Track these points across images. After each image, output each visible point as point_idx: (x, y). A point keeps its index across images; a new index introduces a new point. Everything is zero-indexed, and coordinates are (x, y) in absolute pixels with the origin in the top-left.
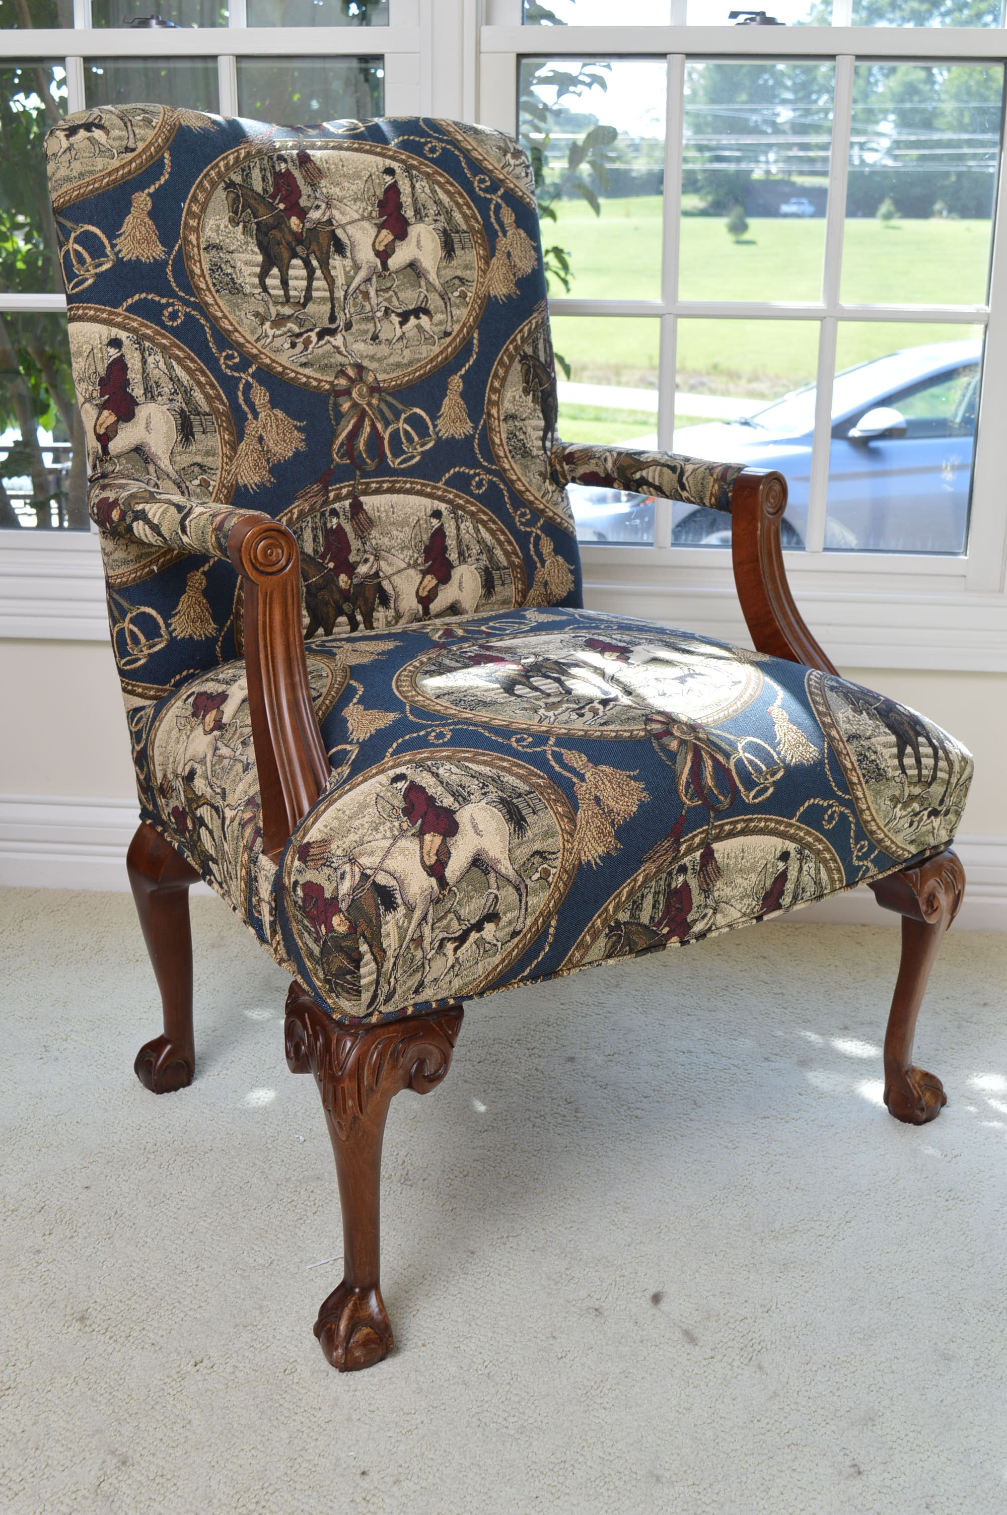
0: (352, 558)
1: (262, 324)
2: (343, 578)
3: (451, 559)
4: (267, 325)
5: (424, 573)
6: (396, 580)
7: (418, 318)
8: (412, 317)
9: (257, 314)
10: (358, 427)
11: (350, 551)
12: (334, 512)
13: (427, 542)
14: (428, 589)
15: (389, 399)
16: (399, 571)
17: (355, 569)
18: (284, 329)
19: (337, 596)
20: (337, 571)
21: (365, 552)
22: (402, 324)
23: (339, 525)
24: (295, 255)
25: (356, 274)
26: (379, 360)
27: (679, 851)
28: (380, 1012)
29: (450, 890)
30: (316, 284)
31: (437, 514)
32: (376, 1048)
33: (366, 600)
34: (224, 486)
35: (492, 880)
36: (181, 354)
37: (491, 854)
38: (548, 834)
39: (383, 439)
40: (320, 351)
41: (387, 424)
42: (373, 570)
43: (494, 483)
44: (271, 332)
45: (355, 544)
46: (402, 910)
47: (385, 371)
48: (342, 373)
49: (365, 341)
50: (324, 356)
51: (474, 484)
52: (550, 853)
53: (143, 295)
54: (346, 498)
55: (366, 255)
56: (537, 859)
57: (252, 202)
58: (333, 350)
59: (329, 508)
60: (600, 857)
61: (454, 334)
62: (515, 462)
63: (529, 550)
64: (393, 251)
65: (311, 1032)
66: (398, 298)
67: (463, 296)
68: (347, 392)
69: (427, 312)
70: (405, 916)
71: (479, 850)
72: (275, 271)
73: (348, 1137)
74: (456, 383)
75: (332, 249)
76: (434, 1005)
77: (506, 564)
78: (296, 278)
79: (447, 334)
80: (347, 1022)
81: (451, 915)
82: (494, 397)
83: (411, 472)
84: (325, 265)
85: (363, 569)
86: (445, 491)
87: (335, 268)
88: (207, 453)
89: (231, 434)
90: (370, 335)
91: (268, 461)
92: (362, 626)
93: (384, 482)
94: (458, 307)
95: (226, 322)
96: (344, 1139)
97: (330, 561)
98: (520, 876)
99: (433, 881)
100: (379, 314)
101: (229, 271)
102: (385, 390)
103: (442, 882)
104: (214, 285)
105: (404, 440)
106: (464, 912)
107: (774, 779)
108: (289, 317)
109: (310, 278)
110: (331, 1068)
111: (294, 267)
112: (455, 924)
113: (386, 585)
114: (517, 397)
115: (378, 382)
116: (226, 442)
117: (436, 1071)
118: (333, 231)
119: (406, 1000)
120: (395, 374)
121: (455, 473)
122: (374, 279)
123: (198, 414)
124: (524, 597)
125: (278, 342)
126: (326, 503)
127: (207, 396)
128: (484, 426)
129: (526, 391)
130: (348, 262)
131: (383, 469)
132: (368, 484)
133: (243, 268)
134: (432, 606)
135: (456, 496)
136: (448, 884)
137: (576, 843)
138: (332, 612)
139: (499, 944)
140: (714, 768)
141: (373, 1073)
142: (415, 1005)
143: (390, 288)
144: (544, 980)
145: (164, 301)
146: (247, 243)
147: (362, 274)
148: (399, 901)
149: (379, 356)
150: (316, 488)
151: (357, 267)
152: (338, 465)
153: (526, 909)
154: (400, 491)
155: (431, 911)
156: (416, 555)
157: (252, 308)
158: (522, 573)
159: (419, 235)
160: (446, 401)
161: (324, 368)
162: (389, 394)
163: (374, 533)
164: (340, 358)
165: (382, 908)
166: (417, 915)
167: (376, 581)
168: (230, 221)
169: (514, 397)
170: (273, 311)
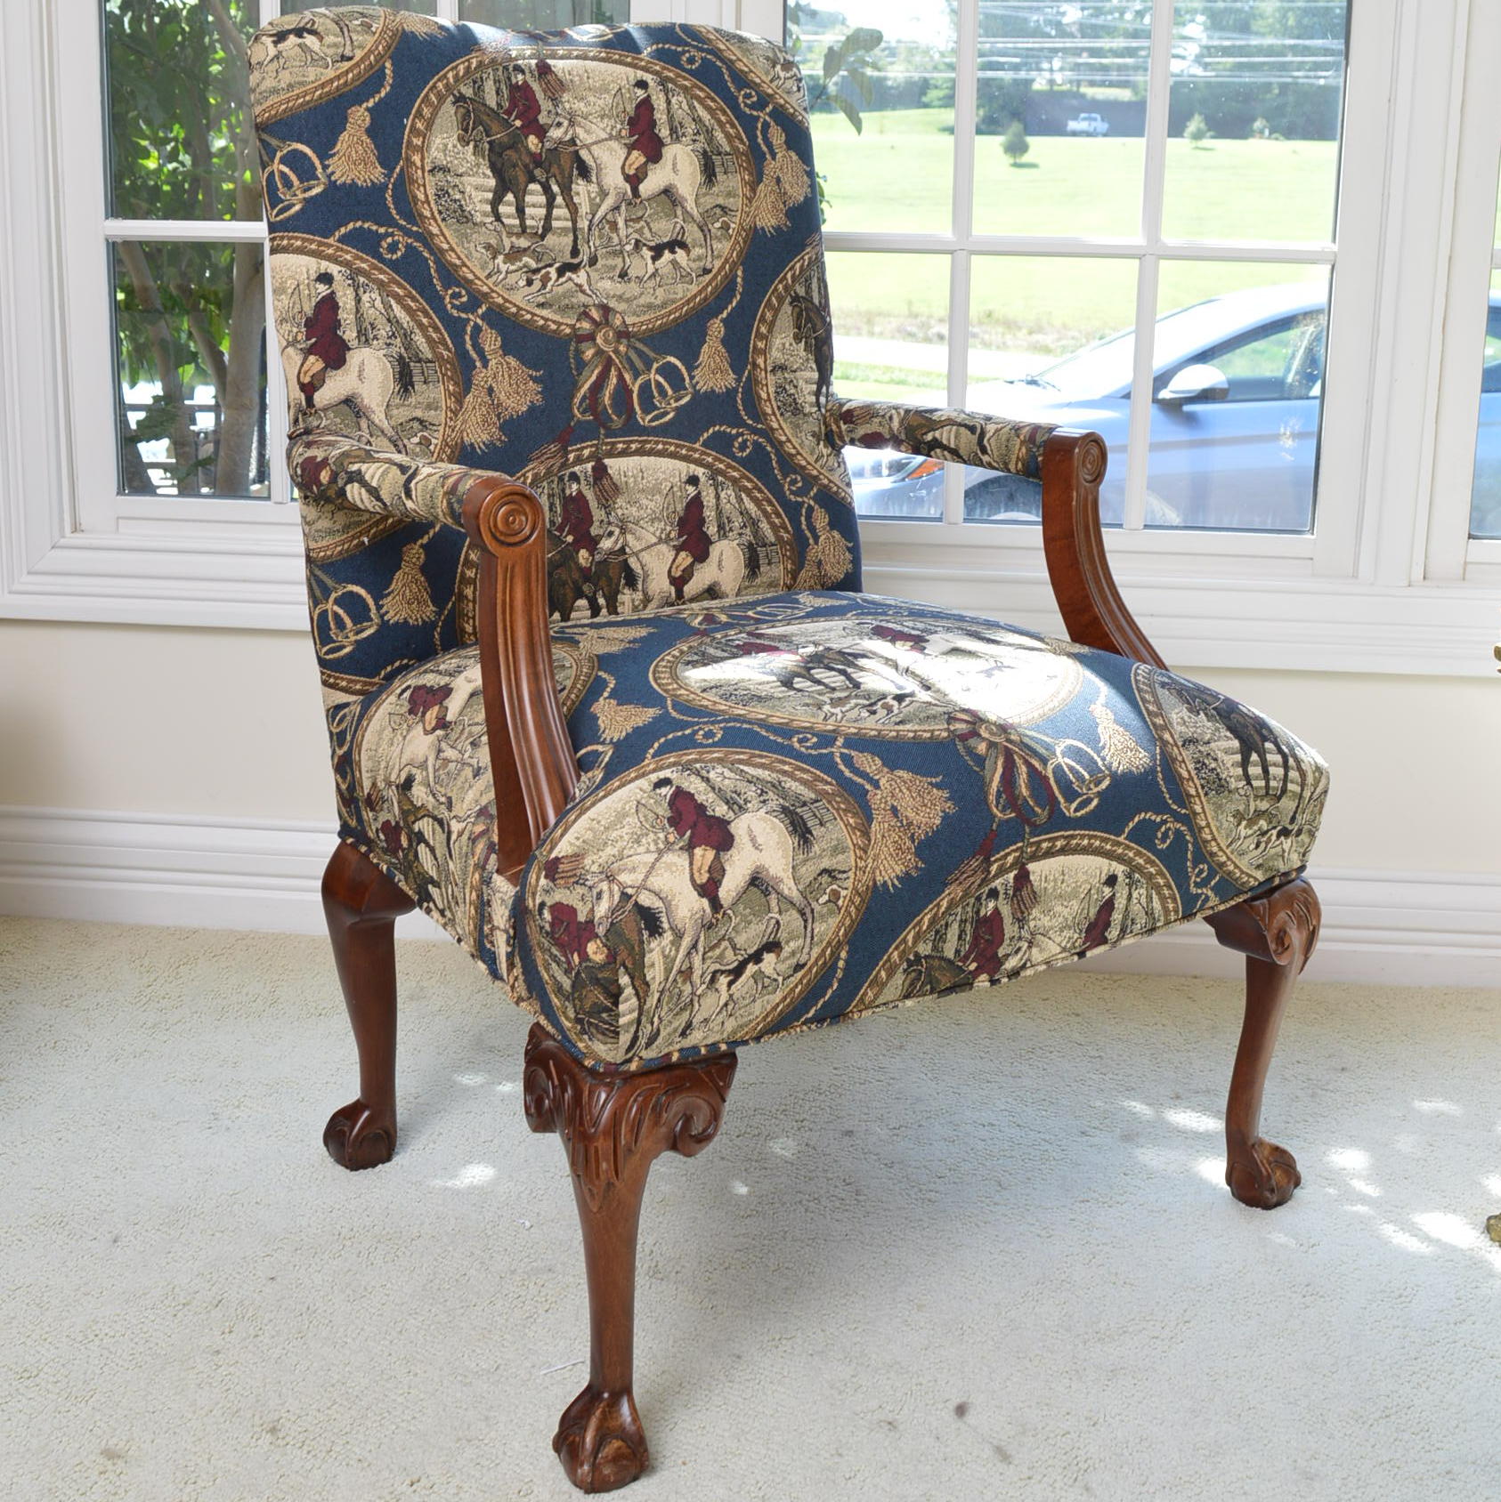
0: (594, 531)
1: (494, 258)
2: (583, 553)
3: (709, 533)
4: (500, 258)
5: (678, 549)
6: (645, 556)
7: (673, 252)
8: (666, 252)
9: (488, 247)
10: (603, 377)
11: (592, 523)
12: (574, 477)
13: (682, 514)
14: (682, 568)
15: (640, 346)
16: (648, 547)
17: (597, 543)
18: (519, 264)
19: (576, 575)
20: (577, 545)
21: (609, 523)
22: (654, 259)
23: (579, 492)
24: (533, 179)
25: (602, 201)
26: (628, 301)
27: (989, 872)
28: (641, 1058)
29: (724, 914)
30: (556, 212)
31: (693, 480)
32: (635, 1100)
33: (610, 579)
34: (447, 444)
35: (774, 903)
36: (401, 292)
37: (772, 872)
38: (838, 849)
39: (632, 391)
40: (560, 290)
41: (636, 375)
42: (619, 546)
43: (760, 444)
44: (504, 268)
45: (598, 514)
46: (668, 936)
47: (635, 314)
48: (585, 315)
49: (611, 278)
50: (564, 295)
51: (737, 445)
52: (840, 872)
53: (359, 224)
54: (588, 460)
55: (614, 179)
56: (825, 879)
57: (485, 118)
58: (575, 288)
59: (568, 472)
60: (898, 877)
61: (714, 271)
62: (785, 420)
63: (800, 523)
64: (646, 175)
65: (556, 1082)
66: (650, 230)
67: (725, 227)
68: (591, 337)
69: (683, 245)
70: (672, 943)
71: (757, 867)
72: (510, 197)
73: (601, 1208)
74: (716, 327)
75: (575, 172)
76: (703, 1051)
77: (773, 539)
78: (534, 206)
79: (706, 271)
80: (601, 1070)
81: (725, 944)
82: (761, 345)
83: (664, 431)
84: (566, 190)
85: (606, 544)
86: (703, 453)
87: (578, 194)
88: (429, 407)
89: (456, 384)
90: (618, 272)
91: (498, 416)
92: (604, 611)
93: (632, 442)
94: (719, 240)
95: (453, 255)
96: (595, 1210)
97: (568, 534)
98: (805, 898)
99: (705, 902)
100: (628, 248)
101: (458, 196)
102: (635, 335)
103: (716, 905)
104: (440, 212)
105: (656, 394)
106: (740, 940)
107: (1099, 789)
108: (525, 250)
109: (550, 205)
110: (581, 1124)
111: (532, 193)
112: (729, 954)
113: (633, 562)
114: (787, 345)
115: (626, 326)
116: (450, 394)
117: (705, 1130)
118: (577, 152)
119: (670, 1044)
120: (647, 317)
121: (714, 433)
122: (623, 207)
123: (420, 361)
124: (794, 578)
125: (512, 279)
126: (564, 465)
127: (429, 340)
128: (749, 378)
129: (797, 338)
130: (594, 188)
131: (632, 427)
132: (613, 444)
133: (474, 194)
134: (686, 588)
135: (716, 459)
136: (721, 907)
137: (870, 860)
138: (570, 595)
139: (780, 979)
140: (1029, 775)
141: (632, 1130)
142: (681, 1050)
143: (640, 218)
144: (831, 1024)
145: (382, 230)
146: (478, 165)
147: (609, 202)
148: (666, 926)
149: (627, 296)
150: (553, 448)
151: (604, 194)
152: (579, 421)
153: (812, 938)
154: (650, 453)
155: (702, 938)
156: (668, 528)
157: (482, 239)
158: (792, 550)
159: (675, 158)
160: (705, 348)
161: (564, 309)
162: (639, 340)
163: (620, 502)
164: (582, 298)
165: (646, 934)
166: (686, 942)
167: (621, 558)
168: (459, 140)
169: (784, 345)
170: (507, 243)
